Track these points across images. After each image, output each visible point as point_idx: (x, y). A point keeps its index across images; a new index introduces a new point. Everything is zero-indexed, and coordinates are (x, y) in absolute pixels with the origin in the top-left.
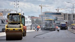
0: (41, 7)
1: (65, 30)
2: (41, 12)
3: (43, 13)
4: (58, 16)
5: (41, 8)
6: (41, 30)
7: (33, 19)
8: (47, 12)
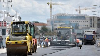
0: (51, 5)
1: (91, 45)
2: (51, 15)
3: (53, 16)
4: (80, 21)
5: (51, 7)
6: (51, 45)
7: (37, 26)
8: (60, 15)
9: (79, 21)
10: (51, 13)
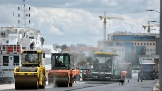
0: (105, 19)
2: (105, 34)
3: (108, 35)
4: (148, 44)
5: (105, 22)
7: (83, 51)
8: (118, 35)
9: (146, 43)
10: (105, 32)
